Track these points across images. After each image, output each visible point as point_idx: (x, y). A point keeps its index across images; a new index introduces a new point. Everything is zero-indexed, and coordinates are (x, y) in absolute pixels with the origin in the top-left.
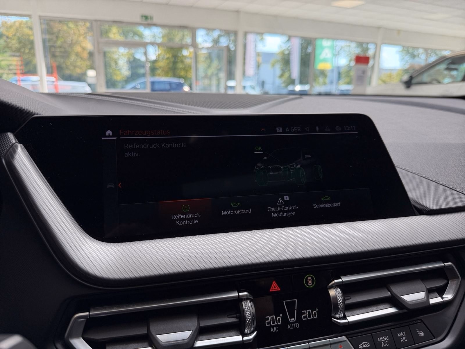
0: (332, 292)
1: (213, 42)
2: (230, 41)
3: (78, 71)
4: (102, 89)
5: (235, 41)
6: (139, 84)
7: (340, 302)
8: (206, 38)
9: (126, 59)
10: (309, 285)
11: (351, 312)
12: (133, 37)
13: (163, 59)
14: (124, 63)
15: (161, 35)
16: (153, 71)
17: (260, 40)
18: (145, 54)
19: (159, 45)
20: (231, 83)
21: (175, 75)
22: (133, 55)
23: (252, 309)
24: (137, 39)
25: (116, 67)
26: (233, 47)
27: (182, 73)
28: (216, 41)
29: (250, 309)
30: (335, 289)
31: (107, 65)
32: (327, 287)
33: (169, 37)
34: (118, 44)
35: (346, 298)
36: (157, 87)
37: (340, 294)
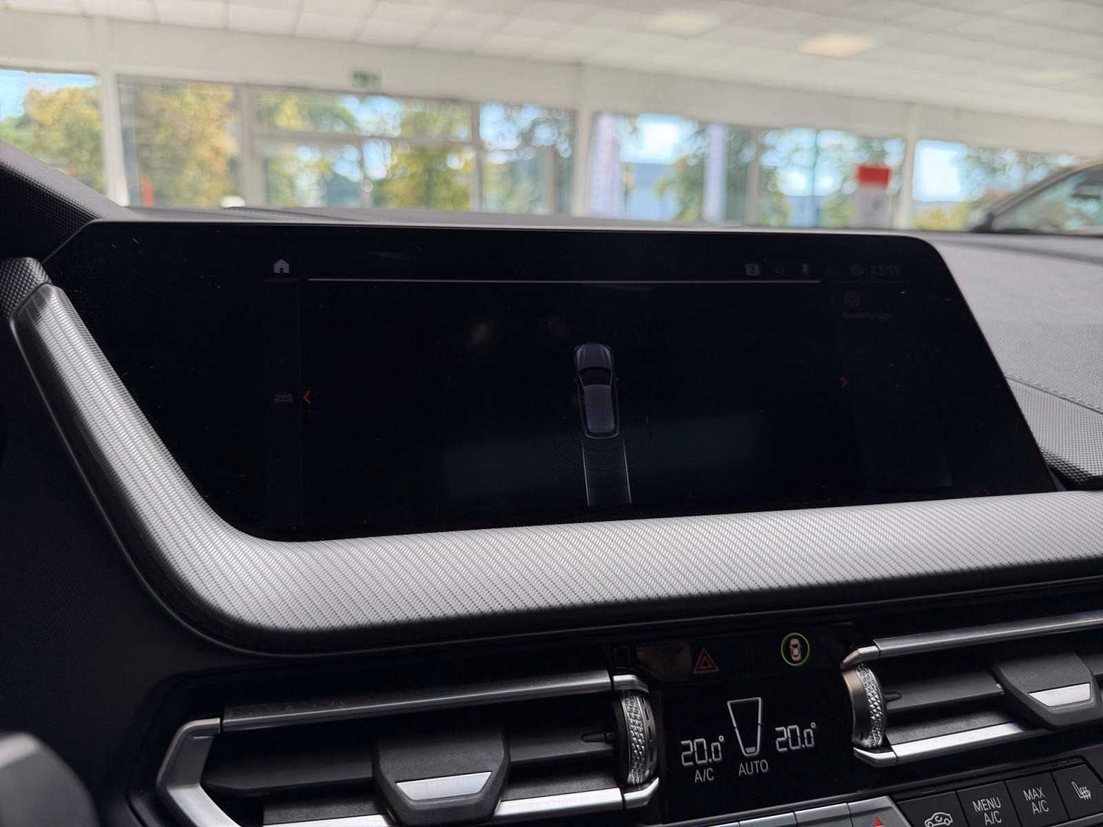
0: (853, 680)
1: (521, 138)
2: (560, 134)
3: (203, 202)
5: (572, 137)
7: (875, 706)
8: (504, 129)
9: (315, 177)
10: (794, 659)
11: (901, 733)
12: (331, 124)
13: (403, 177)
14: (311, 185)
15: (398, 121)
16: (379, 203)
17: (630, 132)
18: (361, 163)
19: (394, 141)
22: (330, 167)
23: (648, 719)
24: (340, 128)
25: (293, 195)
26: (566, 150)
28: (527, 137)
29: (641, 719)
30: (859, 671)
31: (270, 190)
32: (839, 666)
33: (416, 124)
37: (873, 684)
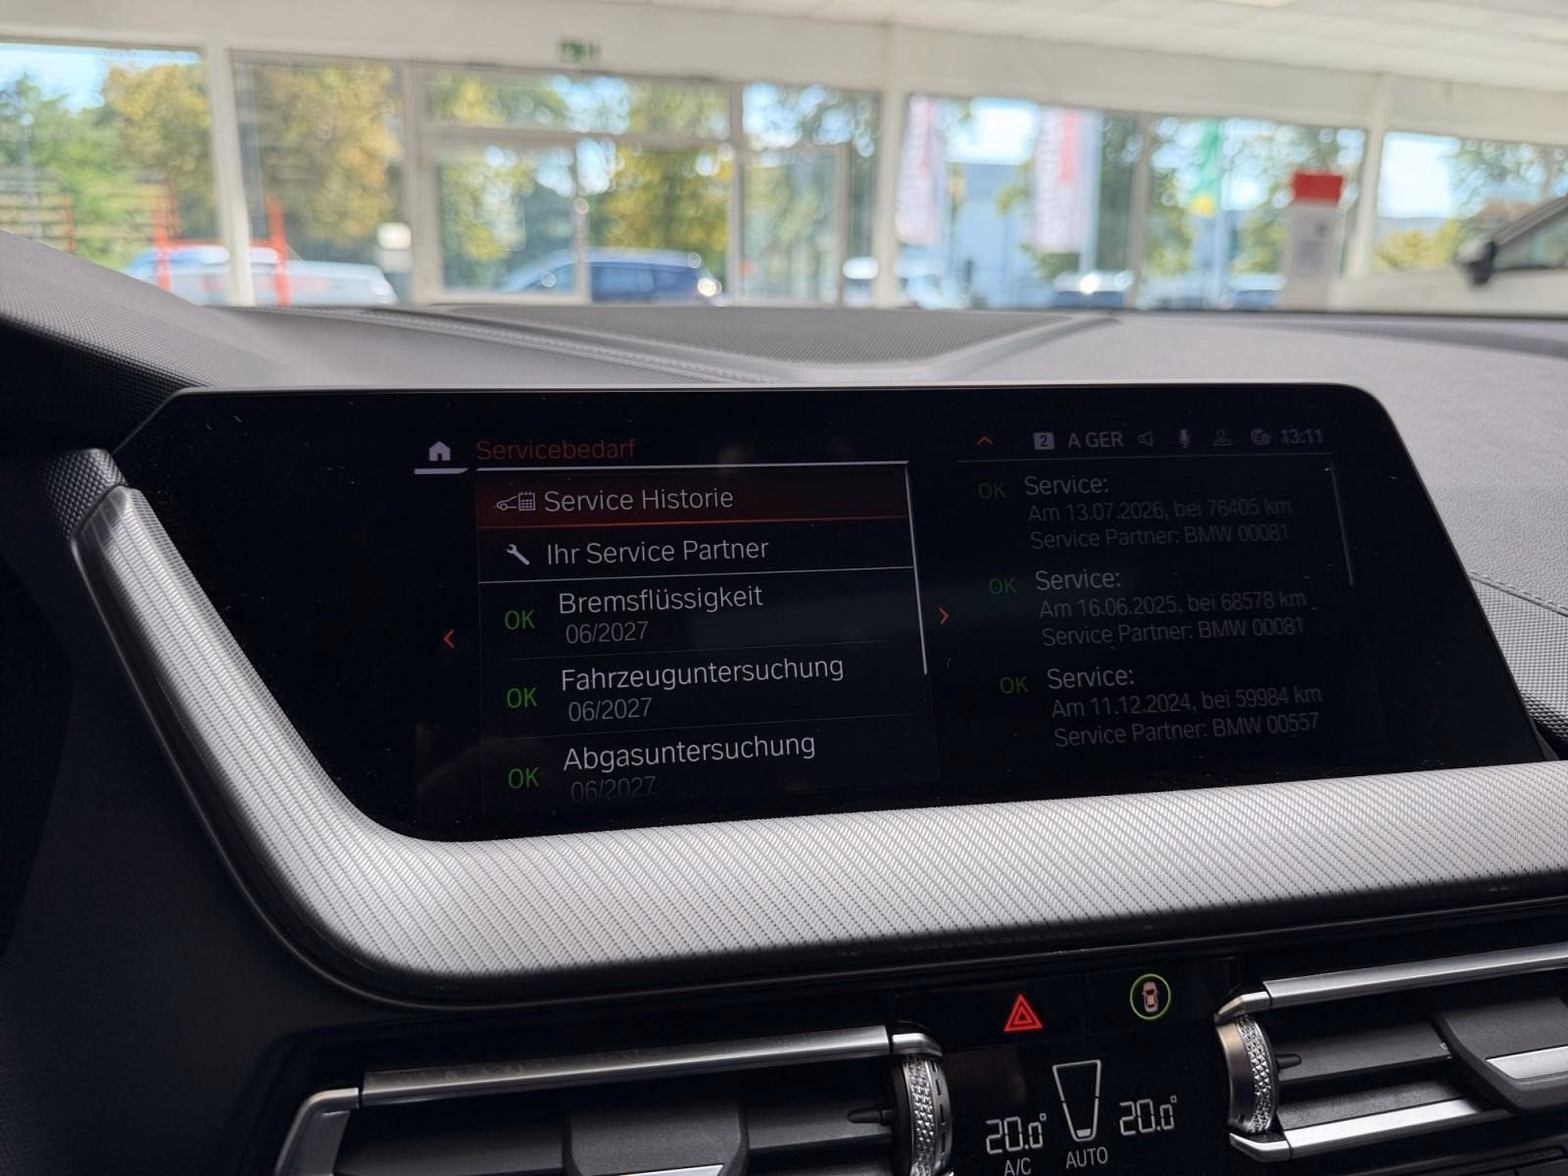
0: (1232, 1038)
1: (801, 132)
2: (857, 123)
3: (353, 228)
4: (430, 293)
5: (875, 126)
6: (553, 272)
7: (1262, 1077)
8: (777, 116)
9: (508, 191)
10: (1148, 1010)
11: (1299, 1113)
12: (531, 114)
13: (632, 188)
14: (504, 202)
15: (626, 108)
16: (599, 227)
17: (960, 121)
18: (573, 171)
19: (620, 141)
20: (860, 269)
21: (669, 243)
22: (530, 175)
23: (939, 1094)
24: (544, 120)
25: (477, 216)
26: (867, 146)
27: (696, 235)
28: (810, 128)
29: (930, 1094)
30: (1241, 1025)
31: (445, 210)
32: (1213, 1018)
33: (652, 116)
34: (483, 138)
35: (1281, 1061)
36: (610, 282)
37: (1261, 1047)
